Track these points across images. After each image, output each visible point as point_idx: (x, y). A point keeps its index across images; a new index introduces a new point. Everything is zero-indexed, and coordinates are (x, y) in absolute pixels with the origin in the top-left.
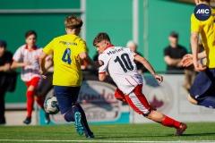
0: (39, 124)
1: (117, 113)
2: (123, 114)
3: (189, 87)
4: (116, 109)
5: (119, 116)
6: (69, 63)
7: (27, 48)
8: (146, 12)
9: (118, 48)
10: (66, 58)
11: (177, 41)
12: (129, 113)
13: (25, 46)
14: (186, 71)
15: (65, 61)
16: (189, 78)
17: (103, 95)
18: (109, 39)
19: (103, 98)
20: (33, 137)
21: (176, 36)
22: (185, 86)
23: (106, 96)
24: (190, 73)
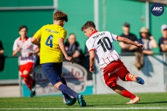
0: (23, 95)
1: (83, 87)
2: (88, 87)
3: (139, 65)
4: (82, 84)
5: (85, 88)
6: (51, 47)
7: (20, 39)
8: (105, 8)
9: (100, 33)
10: (49, 43)
11: (129, 30)
12: (92, 87)
13: (19, 38)
14: (136, 53)
15: (48, 45)
16: (139, 59)
17: (72, 73)
18: (94, 26)
19: (72, 75)
20: (18, 106)
21: (128, 26)
22: (135, 65)
23: (74, 73)
24: (140, 54)
